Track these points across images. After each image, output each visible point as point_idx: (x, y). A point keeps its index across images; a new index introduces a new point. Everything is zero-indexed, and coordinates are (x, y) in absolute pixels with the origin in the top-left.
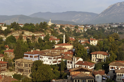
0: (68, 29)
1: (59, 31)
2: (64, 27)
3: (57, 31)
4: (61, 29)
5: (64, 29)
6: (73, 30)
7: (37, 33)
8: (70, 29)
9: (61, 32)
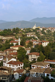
0: (49, 31)
1: (41, 33)
2: (46, 29)
3: (39, 33)
4: (43, 32)
5: (45, 31)
6: (53, 32)
7: (8, 37)
8: (51, 31)
9: (42, 34)
